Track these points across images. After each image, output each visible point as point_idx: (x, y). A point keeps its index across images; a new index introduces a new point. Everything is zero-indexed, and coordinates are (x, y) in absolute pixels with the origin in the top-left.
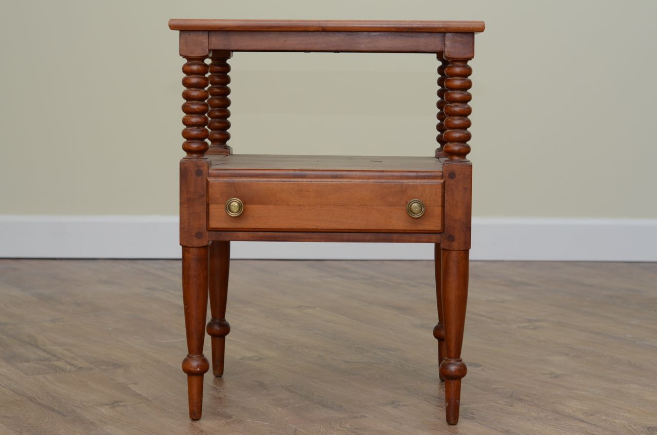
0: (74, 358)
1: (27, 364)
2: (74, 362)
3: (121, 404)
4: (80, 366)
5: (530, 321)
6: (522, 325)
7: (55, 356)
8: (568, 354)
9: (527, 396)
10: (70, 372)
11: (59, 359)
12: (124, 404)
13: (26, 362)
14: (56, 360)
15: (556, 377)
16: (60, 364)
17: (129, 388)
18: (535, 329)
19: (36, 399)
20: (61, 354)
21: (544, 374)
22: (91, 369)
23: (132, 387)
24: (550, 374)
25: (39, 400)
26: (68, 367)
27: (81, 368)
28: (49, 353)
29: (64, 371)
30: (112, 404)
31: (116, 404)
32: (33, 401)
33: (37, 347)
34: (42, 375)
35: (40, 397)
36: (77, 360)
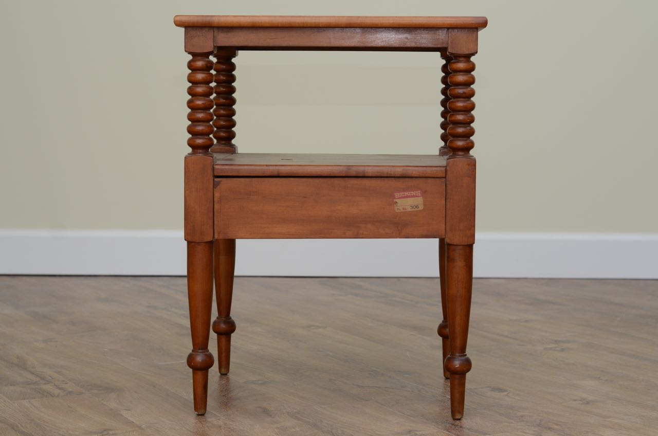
0: (64, 381)
1: (12, 388)
2: (63, 386)
3: (111, 432)
4: (70, 390)
5: (557, 342)
6: (549, 346)
7: (43, 379)
8: (599, 378)
9: (557, 425)
10: (58, 396)
11: (48, 382)
12: (114, 432)
13: (11, 385)
14: (45, 384)
15: (588, 403)
16: (48, 387)
17: (121, 415)
18: (563, 350)
19: (17, 427)
20: (51, 377)
21: (575, 400)
22: (81, 393)
23: (124, 413)
24: (580, 401)
25: (22, 428)
26: (57, 391)
27: (70, 392)
28: (37, 376)
29: (52, 396)
30: (101, 433)
31: (105, 433)
32: (14, 429)
33: (25, 368)
34: (27, 400)
35: (23, 425)
36: (66, 383)
